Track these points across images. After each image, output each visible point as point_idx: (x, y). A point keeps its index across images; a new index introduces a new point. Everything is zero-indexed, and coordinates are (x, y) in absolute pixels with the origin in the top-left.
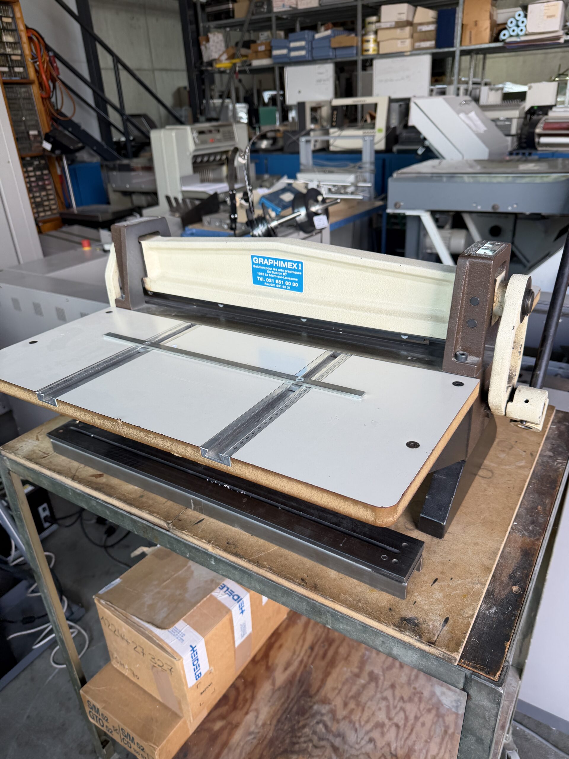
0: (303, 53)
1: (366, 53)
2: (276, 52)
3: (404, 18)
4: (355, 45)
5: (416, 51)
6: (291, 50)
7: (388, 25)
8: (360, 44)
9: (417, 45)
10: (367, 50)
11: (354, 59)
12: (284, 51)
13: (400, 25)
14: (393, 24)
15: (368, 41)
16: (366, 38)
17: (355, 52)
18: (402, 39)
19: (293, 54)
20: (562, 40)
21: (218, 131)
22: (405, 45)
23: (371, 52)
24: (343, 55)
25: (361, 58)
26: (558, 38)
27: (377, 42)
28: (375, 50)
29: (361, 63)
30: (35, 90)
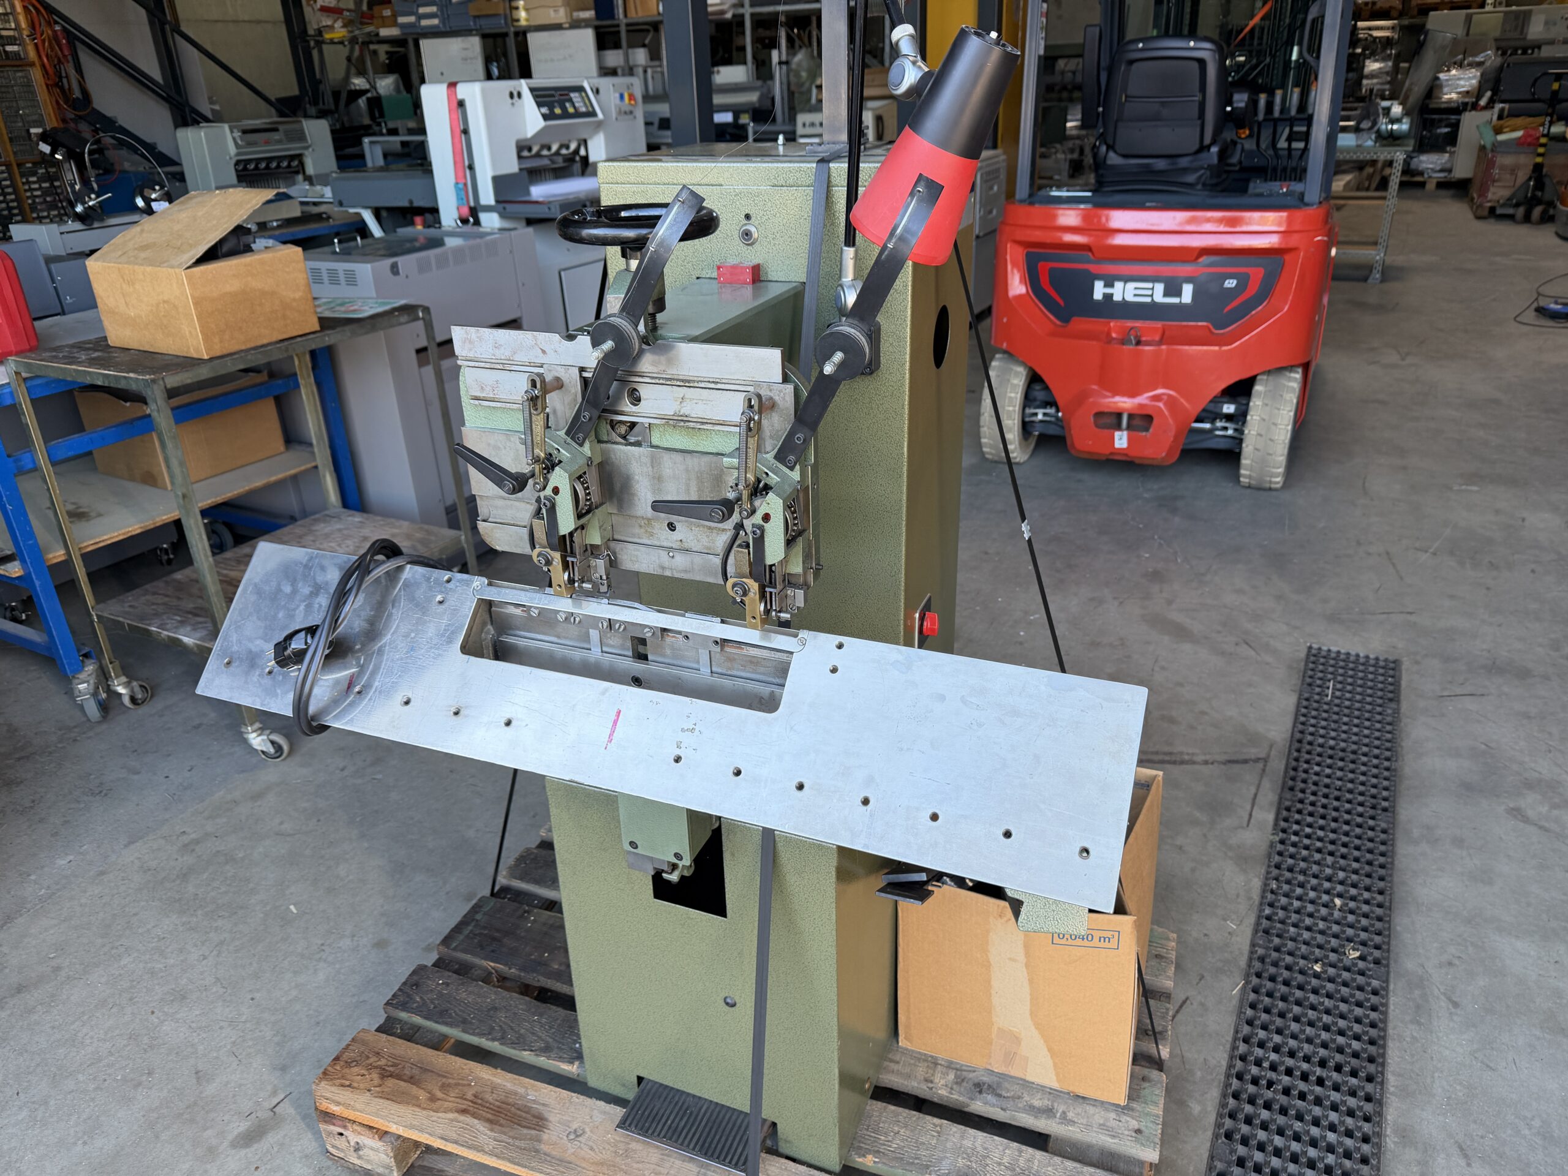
0: (436, 21)
1: (516, 24)
2: (402, 20)
4: (501, 12)
5: (576, 25)
6: (421, 17)
8: (508, 12)
9: (575, 14)
10: (518, 20)
11: (504, 30)
12: (412, 19)
15: (517, 8)
16: (514, 4)
17: (503, 22)
18: (555, 9)
19: (424, 23)
20: (729, 16)
21: (276, 130)
22: (560, 15)
23: (523, 23)
24: (489, 26)
25: (512, 29)
26: (723, 12)
27: (527, 10)
28: (527, 20)
29: (512, 35)
30: (36, 75)
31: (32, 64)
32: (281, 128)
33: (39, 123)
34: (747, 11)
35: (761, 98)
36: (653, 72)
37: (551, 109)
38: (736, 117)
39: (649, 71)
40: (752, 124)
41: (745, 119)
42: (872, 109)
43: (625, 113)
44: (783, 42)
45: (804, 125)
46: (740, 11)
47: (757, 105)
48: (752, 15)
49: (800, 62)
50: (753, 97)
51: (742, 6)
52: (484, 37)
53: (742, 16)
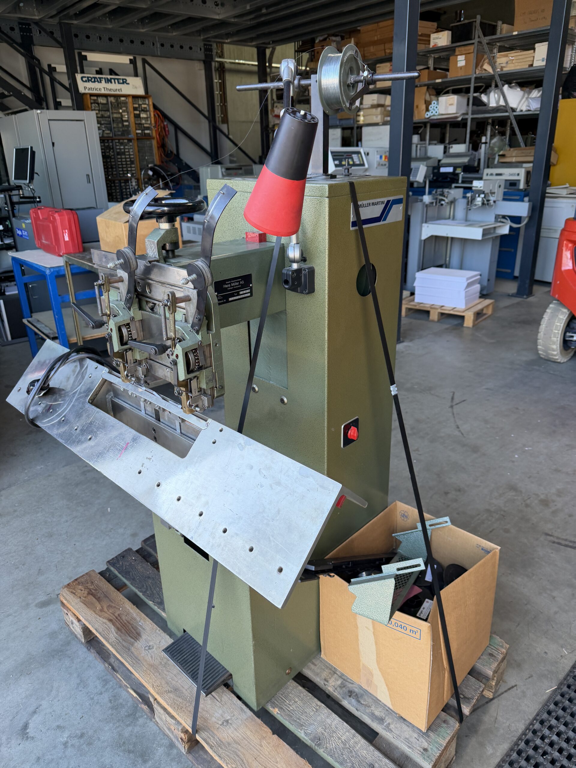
1: (358, 123)
3: (375, 102)
4: (352, 117)
5: (385, 123)
7: (367, 107)
8: (355, 117)
9: (384, 119)
10: (359, 121)
11: (352, 126)
13: (374, 106)
14: (370, 106)
15: (359, 116)
16: (358, 113)
17: (352, 122)
18: (377, 116)
20: (460, 119)
21: (241, 169)
22: (378, 119)
23: (361, 122)
24: (346, 124)
25: (356, 126)
26: (457, 117)
27: (364, 116)
28: (363, 121)
29: (355, 128)
30: (154, 143)
31: (154, 138)
32: (243, 168)
33: (152, 162)
34: (470, 117)
35: (469, 161)
36: (420, 147)
37: (341, 162)
38: (455, 169)
39: (419, 146)
40: (462, 173)
41: (459, 171)
42: (525, 168)
43: (382, 165)
44: (489, 133)
45: (487, 174)
46: (466, 117)
47: (467, 164)
48: (472, 119)
49: (496, 142)
50: (465, 160)
51: (467, 114)
52: (344, 129)
53: (467, 119)
